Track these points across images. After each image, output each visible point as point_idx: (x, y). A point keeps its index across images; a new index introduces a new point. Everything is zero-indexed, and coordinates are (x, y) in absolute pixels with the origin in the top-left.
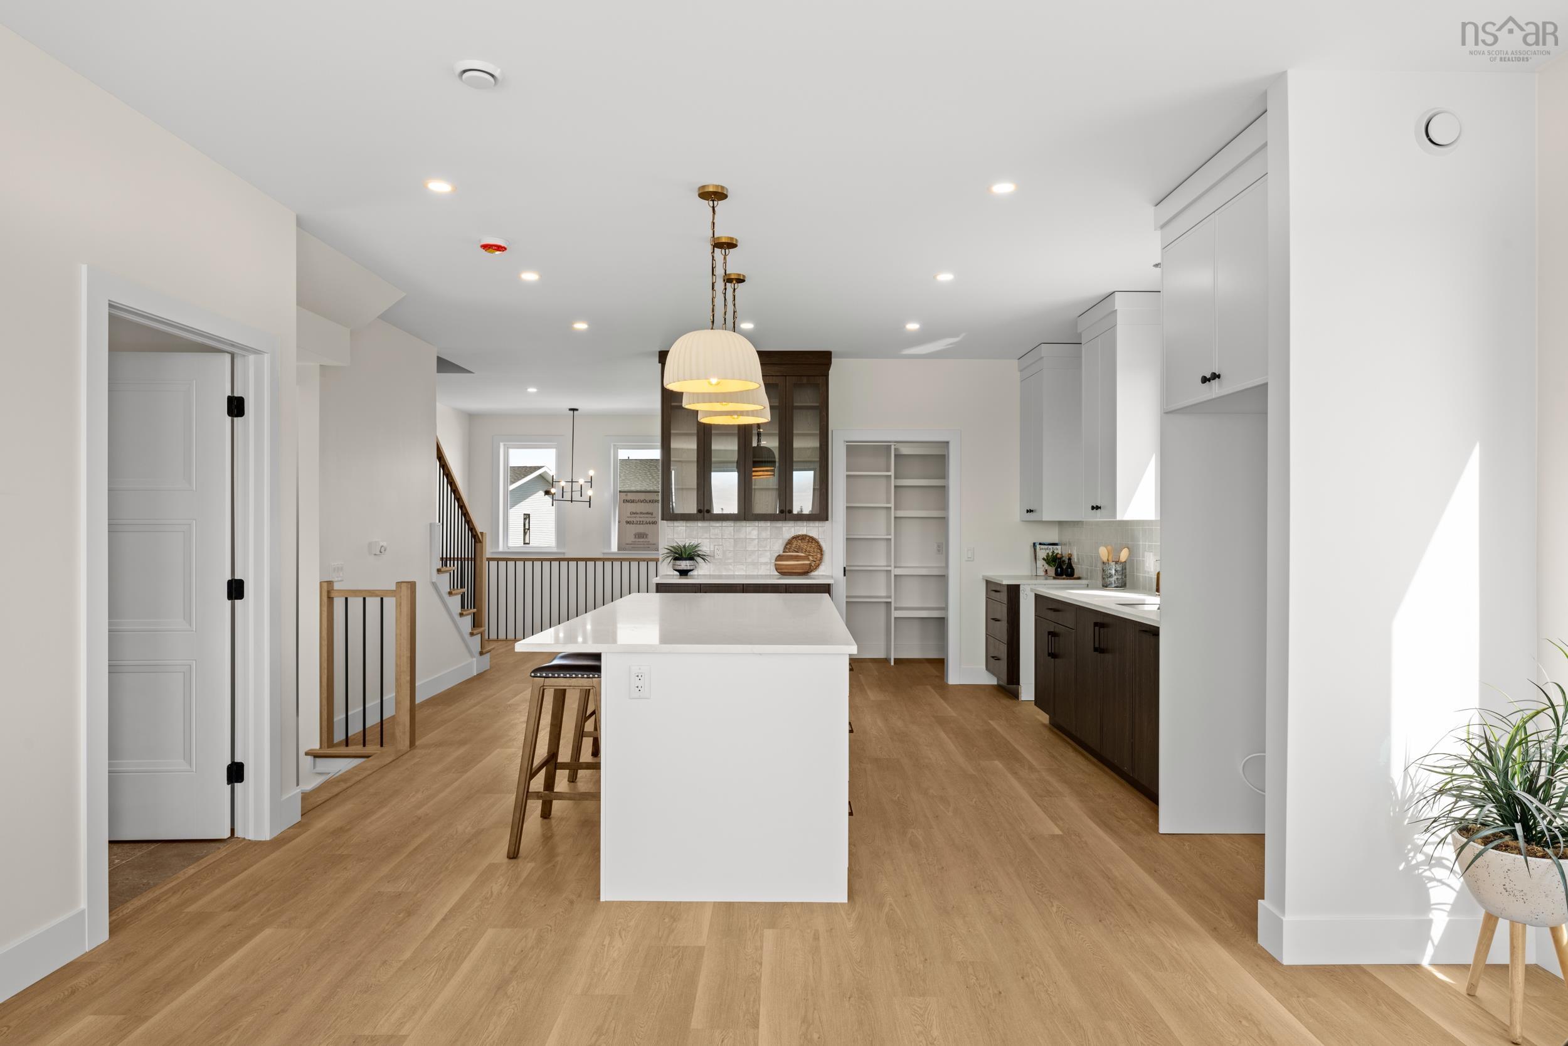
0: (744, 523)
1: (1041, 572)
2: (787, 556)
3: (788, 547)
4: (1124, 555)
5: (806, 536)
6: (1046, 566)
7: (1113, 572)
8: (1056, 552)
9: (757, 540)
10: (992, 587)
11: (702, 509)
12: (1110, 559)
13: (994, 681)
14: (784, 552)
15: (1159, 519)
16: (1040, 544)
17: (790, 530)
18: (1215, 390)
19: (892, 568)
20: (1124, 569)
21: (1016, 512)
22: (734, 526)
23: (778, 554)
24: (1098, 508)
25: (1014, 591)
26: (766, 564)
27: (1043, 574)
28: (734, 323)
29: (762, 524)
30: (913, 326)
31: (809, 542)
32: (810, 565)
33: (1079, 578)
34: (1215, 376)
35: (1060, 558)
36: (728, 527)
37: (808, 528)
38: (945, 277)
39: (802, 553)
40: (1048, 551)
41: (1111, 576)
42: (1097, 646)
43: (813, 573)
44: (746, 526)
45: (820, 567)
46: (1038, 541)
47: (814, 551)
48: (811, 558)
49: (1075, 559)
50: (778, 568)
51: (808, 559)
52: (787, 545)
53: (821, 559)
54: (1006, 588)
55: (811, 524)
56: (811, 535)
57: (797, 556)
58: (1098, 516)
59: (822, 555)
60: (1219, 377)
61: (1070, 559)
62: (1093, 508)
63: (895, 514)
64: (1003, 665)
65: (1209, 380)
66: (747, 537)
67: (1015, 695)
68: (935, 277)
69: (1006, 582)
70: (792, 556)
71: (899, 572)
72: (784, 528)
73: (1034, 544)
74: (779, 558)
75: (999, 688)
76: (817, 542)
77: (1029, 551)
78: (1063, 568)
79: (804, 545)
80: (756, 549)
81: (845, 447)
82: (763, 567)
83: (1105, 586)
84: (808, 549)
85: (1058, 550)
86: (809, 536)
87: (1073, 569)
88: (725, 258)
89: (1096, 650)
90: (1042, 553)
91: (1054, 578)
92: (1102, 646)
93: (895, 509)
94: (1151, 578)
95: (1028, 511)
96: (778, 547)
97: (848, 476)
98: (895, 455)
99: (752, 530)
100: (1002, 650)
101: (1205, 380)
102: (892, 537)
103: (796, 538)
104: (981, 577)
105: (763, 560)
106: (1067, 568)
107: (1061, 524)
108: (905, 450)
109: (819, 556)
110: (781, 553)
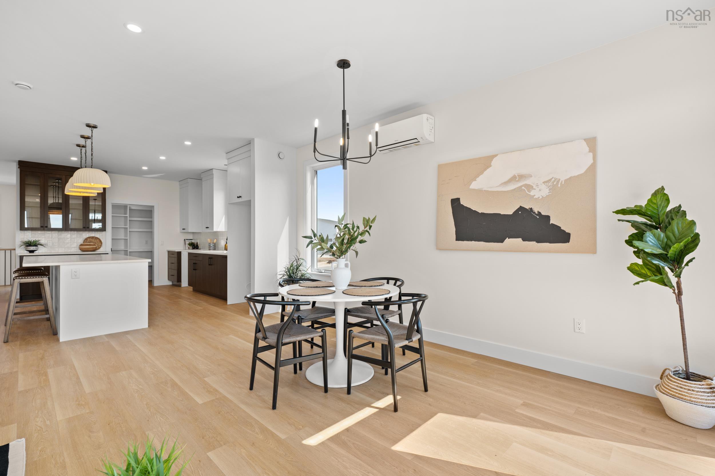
0: (63, 232)
1: (187, 248)
2: (85, 244)
3: (85, 241)
4: (215, 241)
5: (94, 237)
6: (189, 246)
7: (212, 246)
8: (192, 242)
9: (70, 239)
10: (171, 254)
11: (43, 226)
12: (211, 242)
13: (170, 283)
14: (84, 243)
15: (227, 230)
16: (187, 239)
17: (86, 235)
18: (240, 200)
19: (128, 249)
20: (215, 245)
21: (178, 229)
22: (58, 233)
23: (80, 244)
24: (208, 228)
25: (179, 254)
26: (75, 247)
27: (188, 249)
28: (81, 161)
29: (72, 232)
30: (145, 168)
31: (95, 239)
32: (96, 247)
33: (200, 249)
34: (240, 197)
35: (194, 243)
36: (55, 234)
37: (95, 234)
38: (163, 158)
39: (92, 243)
40: (189, 242)
41: (211, 247)
42: (209, 264)
43: (97, 251)
44: (64, 233)
45: (101, 248)
46: (186, 239)
47: (98, 243)
48: (96, 245)
49: (198, 244)
50: (81, 249)
51: (95, 246)
52: (85, 240)
53: (101, 245)
54: (176, 253)
55: (96, 233)
56: (96, 236)
57: (90, 244)
58: (208, 230)
59: (101, 244)
60: (241, 197)
61: (197, 243)
62: (206, 228)
63: (129, 230)
64: (176, 277)
65: (239, 197)
66: (65, 237)
67: (180, 286)
68: (159, 157)
69: (176, 251)
70: (88, 244)
71: (131, 250)
72: (83, 234)
73: (185, 240)
74: (81, 245)
75: (173, 285)
76: (100, 239)
77: (183, 242)
78: (195, 246)
79: (93, 240)
80: (69, 242)
81: (111, 206)
82: (73, 249)
83: (210, 250)
84: (95, 242)
85: (193, 241)
86: (96, 237)
87: (198, 247)
88: (86, 142)
89: (209, 265)
90: (187, 242)
91: (192, 249)
92: (211, 264)
93: (129, 228)
94: (223, 247)
95: (183, 229)
96: (81, 241)
97: (112, 216)
98: (129, 209)
99: (67, 235)
100: (175, 273)
101: (238, 197)
102: (128, 238)
103: (89, 238)
104: (166, 250)
105: (73, 246)
106: (196, 246)
107: (193, 233)
108: (133, 208)
109: (100, 244)
110: (82, 243)
